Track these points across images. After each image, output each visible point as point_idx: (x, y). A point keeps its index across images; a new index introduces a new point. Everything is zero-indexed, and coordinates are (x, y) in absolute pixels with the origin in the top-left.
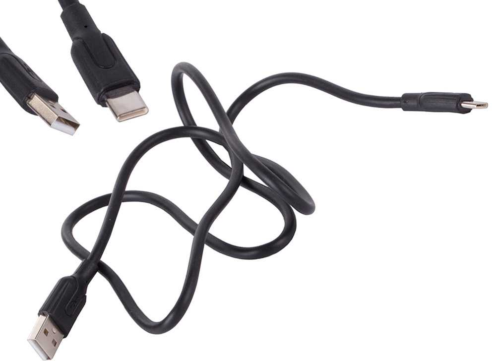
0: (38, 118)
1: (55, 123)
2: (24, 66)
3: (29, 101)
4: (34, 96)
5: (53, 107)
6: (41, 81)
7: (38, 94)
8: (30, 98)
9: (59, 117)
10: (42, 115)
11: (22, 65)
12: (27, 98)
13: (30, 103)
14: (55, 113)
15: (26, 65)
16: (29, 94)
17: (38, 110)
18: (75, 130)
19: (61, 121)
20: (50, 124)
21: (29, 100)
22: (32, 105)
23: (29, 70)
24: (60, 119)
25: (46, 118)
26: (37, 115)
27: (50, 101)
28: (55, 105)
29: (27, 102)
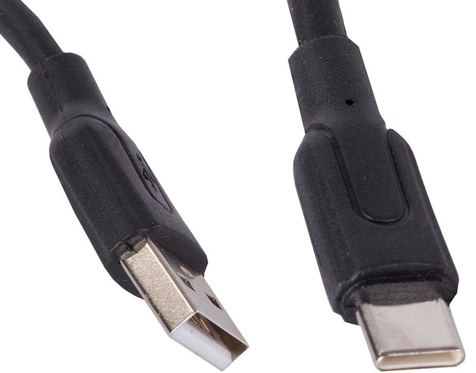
0: (141, 304)
1: (183, 329)
2: (137, 160)
3: (129, 256)
4: (143, 245)
5: (188, 284)
6: (171, 209)
7: (155, 242)
8: (131, 249)
9: (198, 315)
10: (155, 299)
11: (130, 156)
12: (124, 246)
13: (130, 260)
14: (189, 302)
15: (141, 158)
16: (133, 236)
17: (146, 284)
18: (233, 360)
19: (200, 327)
20: (169, 328)
21: (128, 252)
22: (135, 267)
23: (147, 176)
24: (197, 321)
25: (163, 310)
26: (140, 297)
27: (182, 268)
28: (195, 281)
29: (123, 256)
